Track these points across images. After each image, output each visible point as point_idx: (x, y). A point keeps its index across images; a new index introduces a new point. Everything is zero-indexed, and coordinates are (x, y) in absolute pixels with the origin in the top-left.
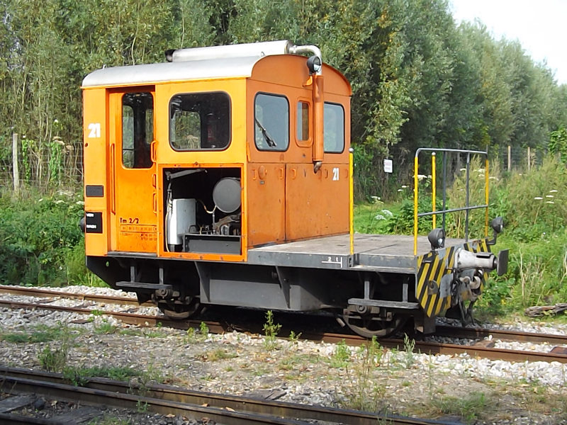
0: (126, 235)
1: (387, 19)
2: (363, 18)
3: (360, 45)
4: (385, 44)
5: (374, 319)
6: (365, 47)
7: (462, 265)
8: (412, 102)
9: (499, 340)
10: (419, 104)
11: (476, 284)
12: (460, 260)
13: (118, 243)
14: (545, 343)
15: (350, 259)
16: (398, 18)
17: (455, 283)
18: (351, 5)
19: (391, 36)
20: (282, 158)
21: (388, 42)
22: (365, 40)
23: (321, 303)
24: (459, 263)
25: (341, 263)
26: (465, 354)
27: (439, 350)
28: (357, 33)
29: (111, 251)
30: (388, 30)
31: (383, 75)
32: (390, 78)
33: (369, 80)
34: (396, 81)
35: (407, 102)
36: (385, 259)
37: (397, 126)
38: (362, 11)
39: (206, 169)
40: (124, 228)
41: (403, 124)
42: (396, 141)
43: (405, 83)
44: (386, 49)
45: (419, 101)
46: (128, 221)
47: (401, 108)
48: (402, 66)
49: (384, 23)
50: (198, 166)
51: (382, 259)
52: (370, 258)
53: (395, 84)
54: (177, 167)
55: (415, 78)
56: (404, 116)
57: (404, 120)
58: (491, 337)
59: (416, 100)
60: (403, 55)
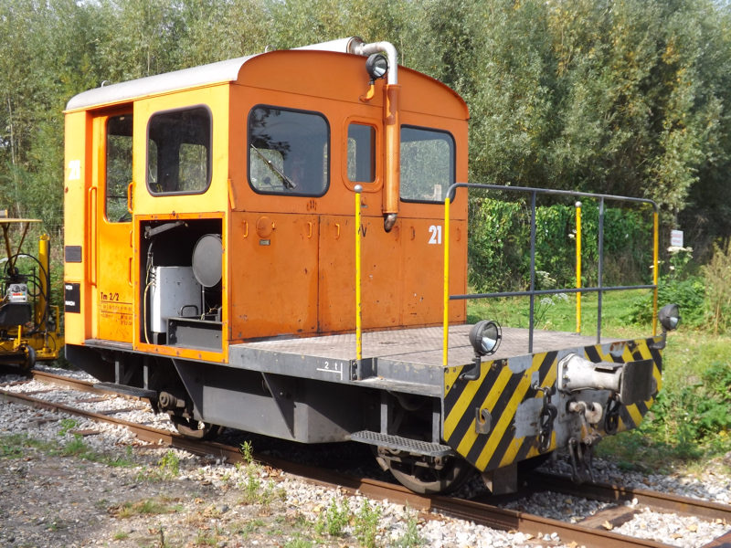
0: (107, 316)
1: (674, 53)
2: (640, 51)
3: (635, 85)
4: (672, 83)
5: (418, 463)
6: (644, 88)
7: (572, 383)
8: (705, 156)
9: (647, 509)
10: (715, 159)
11: (596, 414)
12: (569, 374)
13: (99, 328)
14: (719, 521)
15: (355, 367)
16: (688, 50)
17: (547, 414)
18: (624, 36)
19: (679, 73)
20: (312, 205)
21: (675, 82)
22: (644, 79)
23: (344, 431)
24: (566, 380)
25: (341, 372)
26: (554, 534)
27: (517, 523)
28: (632, 71)
29: (91, 338)
30: (675, 67)
31: (667, 124)
32: (677, 126)
33: (647, 129)
34: (684, 130)
35: (698, 157)
36: (411, 368)
37: (683, 186)
38: (637, 43)
39: (186, 221)
40: (105, 307)
41: (691, 185)
42: (682, 205)
43: (695, 133)
44: (672, 90)
45: (713, 156)
46: (109, 296)
47: (689, 164)
48: (693, 110)
49: (670, 58)
50: (175, 218)
51: (407, 368)
52: (391, 367)
53: (683, 135)
54: (153, 219)
55: (710, 126)
56: (694, 175)
57: (693, 180)
58: (635, 501)
59: (710, 154)
60: (692, 97)
